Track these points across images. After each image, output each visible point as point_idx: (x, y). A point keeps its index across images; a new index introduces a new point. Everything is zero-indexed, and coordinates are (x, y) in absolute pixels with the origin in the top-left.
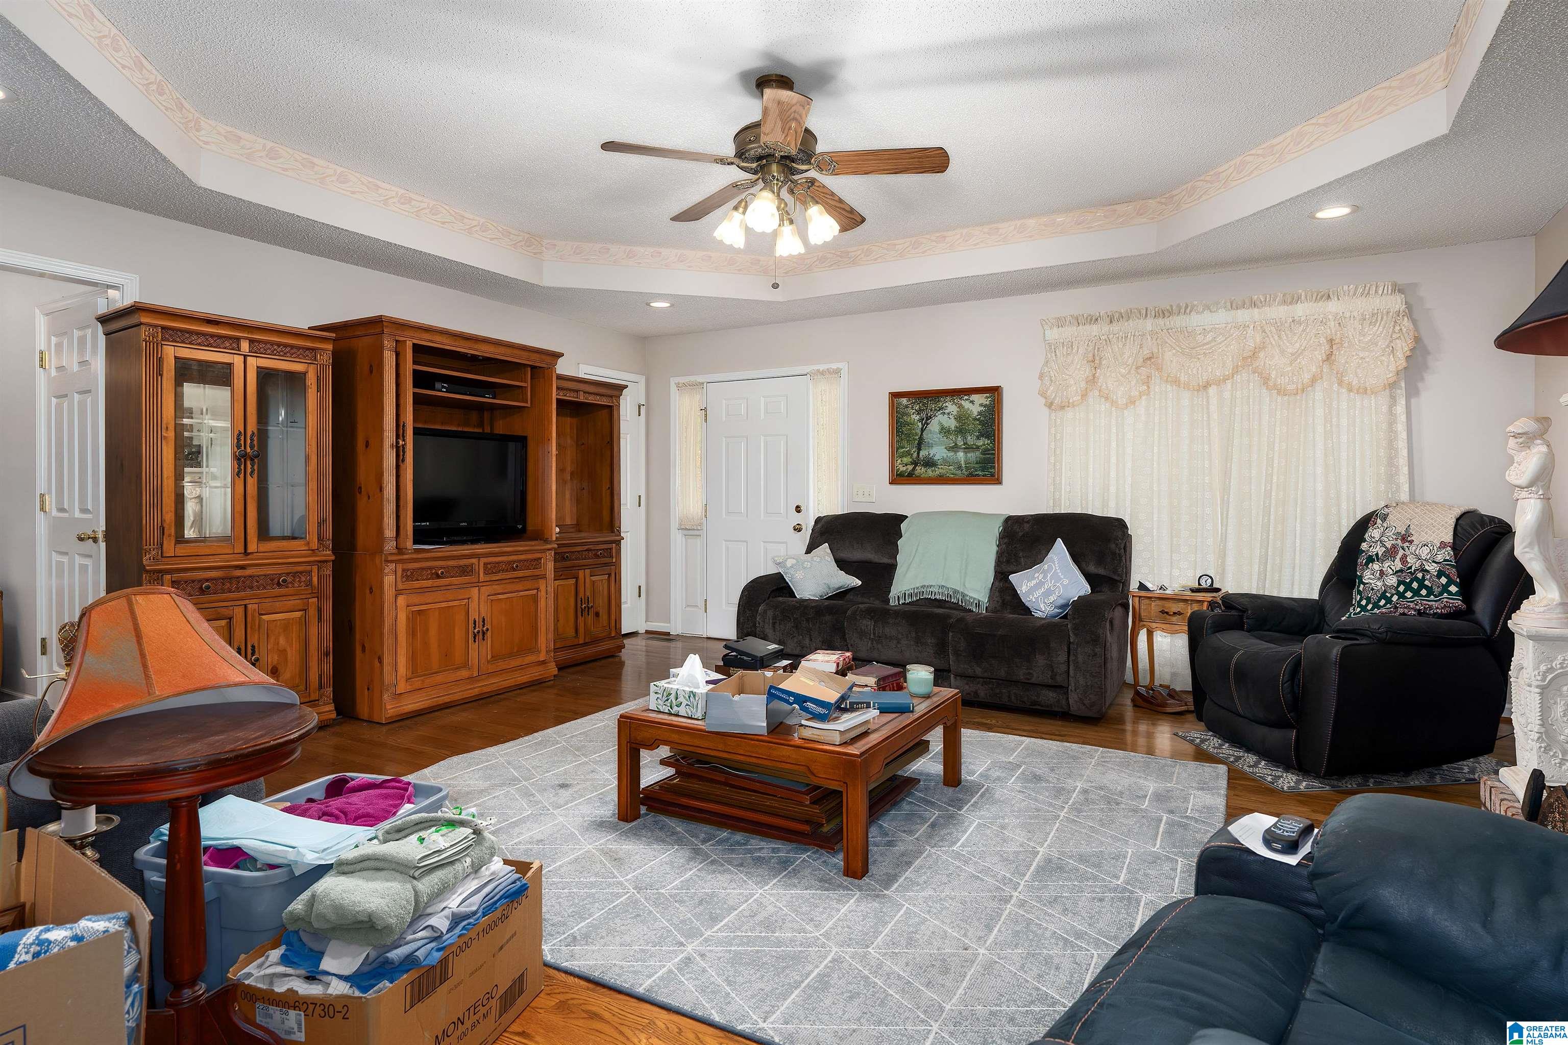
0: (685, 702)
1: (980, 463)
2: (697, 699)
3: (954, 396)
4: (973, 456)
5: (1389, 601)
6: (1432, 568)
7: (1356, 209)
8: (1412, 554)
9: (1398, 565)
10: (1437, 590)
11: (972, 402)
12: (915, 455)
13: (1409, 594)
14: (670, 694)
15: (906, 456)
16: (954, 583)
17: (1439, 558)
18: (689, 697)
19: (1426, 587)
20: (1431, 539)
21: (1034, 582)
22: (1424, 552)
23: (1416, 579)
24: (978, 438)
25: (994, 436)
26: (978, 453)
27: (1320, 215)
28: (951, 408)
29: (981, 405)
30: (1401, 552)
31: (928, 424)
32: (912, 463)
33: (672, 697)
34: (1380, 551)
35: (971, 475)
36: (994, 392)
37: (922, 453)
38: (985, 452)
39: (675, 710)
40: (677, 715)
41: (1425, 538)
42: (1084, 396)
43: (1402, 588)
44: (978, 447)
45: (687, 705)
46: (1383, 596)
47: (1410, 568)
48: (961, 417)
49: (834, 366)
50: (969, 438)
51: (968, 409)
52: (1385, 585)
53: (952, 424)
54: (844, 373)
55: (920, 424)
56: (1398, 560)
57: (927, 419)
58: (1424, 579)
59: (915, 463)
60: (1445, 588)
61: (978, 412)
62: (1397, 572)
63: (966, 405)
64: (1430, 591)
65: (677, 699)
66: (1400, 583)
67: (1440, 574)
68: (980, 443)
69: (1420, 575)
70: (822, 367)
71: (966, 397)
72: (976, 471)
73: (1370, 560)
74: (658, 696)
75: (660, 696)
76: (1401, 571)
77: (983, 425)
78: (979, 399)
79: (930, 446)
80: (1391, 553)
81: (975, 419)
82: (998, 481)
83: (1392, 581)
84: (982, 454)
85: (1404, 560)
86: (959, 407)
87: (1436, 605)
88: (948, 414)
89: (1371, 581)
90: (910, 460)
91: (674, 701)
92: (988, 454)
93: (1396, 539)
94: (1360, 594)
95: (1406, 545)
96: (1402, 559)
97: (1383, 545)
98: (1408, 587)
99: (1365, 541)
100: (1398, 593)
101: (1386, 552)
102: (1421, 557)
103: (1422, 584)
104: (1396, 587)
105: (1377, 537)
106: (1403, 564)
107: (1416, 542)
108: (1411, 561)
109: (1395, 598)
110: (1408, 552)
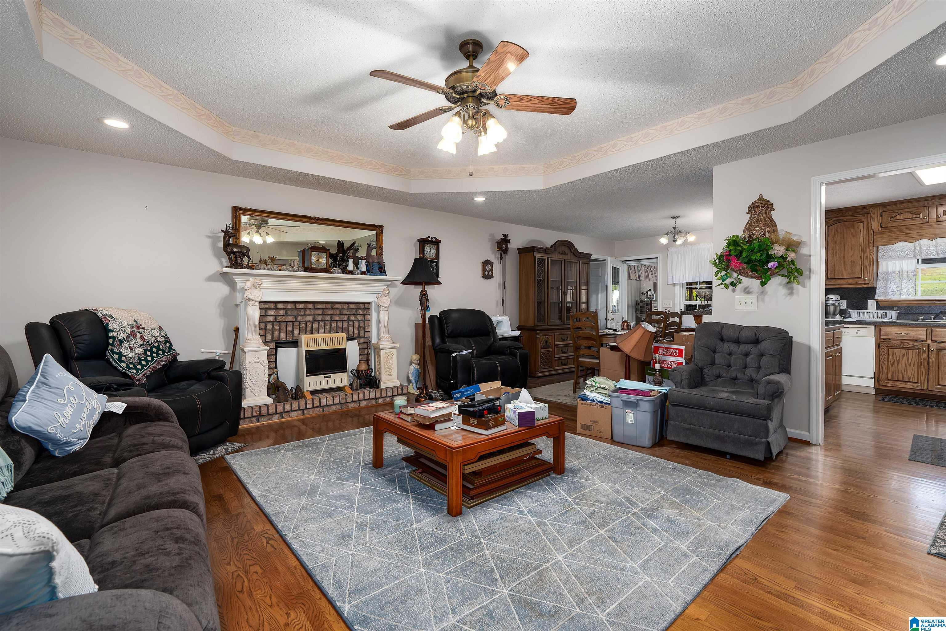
5: (147, 361)
6: (162, 340)
8: (147, 334)
9: (140, 342)
10: (167, 350)
13: (154, 355)
17: (163, 334)
19: (161, 350)
20: (154, 326)
22: (155, 332)
23: (154, 346)
30: (139, 335)
34: (125, 336)
41: (151, 326)
43: (149, 353)
46: (140, 360)
47: (148, 342)
52: (136, 354)
56: (138, 339)
58: (159, 346)
60: (170, 349)
62: (141, 345)
64: (164, 352)
66: (145, 351)
69: (156, 344)
73: (121, 342)
76: (143, 344)
80: (133, 335)
83: (140, 351)
85: (142, 338)
89: (127, 354)
93: (132, 328)
94: (124, 362)
95: (141, 330)
96: (140, 338)
97: (125, 332)
98: (151, 351)
99: (112, 331)
100: (148, 356)
101: (129, 336)
102: (152, 335)
103: (158, 348)
104: (145, 353)
105: (118, 328)
106: (143, 340)
107: (146, 328)
108: (147, 338)
109: (149, 359)
110: (143, 334)
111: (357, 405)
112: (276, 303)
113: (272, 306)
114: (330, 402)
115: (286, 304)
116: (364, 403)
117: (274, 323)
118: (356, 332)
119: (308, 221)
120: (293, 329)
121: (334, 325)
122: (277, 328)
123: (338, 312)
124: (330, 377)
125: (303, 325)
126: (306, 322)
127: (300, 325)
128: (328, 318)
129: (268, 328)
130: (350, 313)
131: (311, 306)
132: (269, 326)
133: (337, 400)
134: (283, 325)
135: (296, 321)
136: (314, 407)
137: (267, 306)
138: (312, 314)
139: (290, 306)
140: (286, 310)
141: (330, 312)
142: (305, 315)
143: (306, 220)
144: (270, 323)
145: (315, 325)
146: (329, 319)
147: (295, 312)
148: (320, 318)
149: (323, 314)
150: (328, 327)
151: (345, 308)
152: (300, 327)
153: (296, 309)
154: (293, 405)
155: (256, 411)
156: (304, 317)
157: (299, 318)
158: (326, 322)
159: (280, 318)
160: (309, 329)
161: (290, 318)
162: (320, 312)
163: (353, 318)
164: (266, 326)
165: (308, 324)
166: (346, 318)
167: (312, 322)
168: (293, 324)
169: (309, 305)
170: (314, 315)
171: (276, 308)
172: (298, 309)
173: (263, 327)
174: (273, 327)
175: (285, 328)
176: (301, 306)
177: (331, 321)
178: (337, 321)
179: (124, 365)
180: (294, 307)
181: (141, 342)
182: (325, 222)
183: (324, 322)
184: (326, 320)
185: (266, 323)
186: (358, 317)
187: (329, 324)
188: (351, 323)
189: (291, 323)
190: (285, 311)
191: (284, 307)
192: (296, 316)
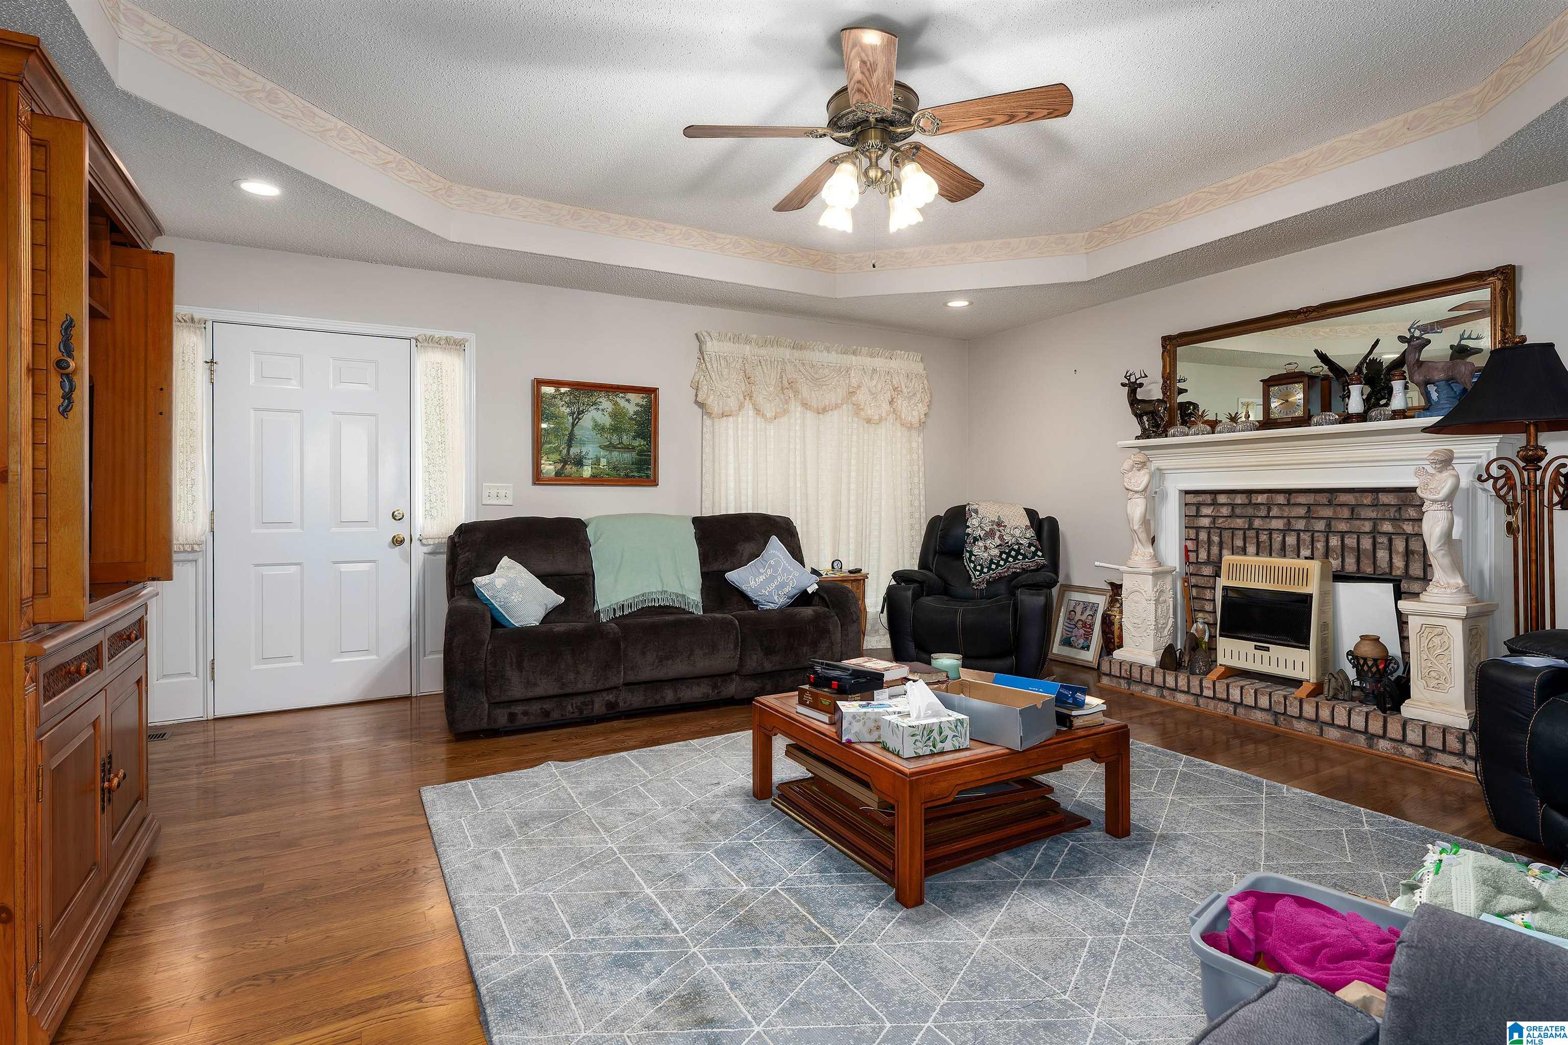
0: (950, 734)
1: (636, 464)
2: (965, 725)
3: (609, 392)
4: (628, 457)
5: (998, 565)
6: (1025, 542)
7: (971, 303)
8: (1007, 534)
9: (997, 542)
10: (1030, 556)
11: (628, 400)
12: (565, 452)
13: (1011, 559)
14: (932, 731)
15: (553, 453)
16: (673, 588)
17: (1028, 535)
18: (956, 727)
19: (1021, 554)
20: (1018, 524)
21: (762, 578)
22: (1017, 533)
23: (1013, 549)
24: (634, 438)
25: (650, 438)
26: (634, 454)
27: (949, 304)
28: (606, 404)
29: (637, 405)
30: (998, 534)
31: (580, 419)
32: (561, 461)
33: (935, 734)
34: (982, 534)
35: (627, 476)
36: (651, 392)
37: (573, 451)
38: (640, 453)
39: (940, 746)
40: (942, 753)
41: (1014, 524)
42: (741, 406)
43: (1004, 556)
44: (634, 448)
45: (954, 736)
46: (991, 562)
47: (1008, 543)
48: (617, 415)
49: (458, 335)
50: (625, 437)
51: (624, 408)
52: (989, 555)
53: (607, 421)
54: (471, 348)
55: (570, 418)
56: (997, 539)
57: (579, 414)
58: (1019, 549)
59: (564, 462)
60: (1035, 554)
61: (635, 412)
62: (998, 546)
63: (622, 403)
64: (1025, 557)
65: (941, 733)
66: (1001, 553)
67: (1030, 545)
68: (636, 443)
69: (1016, 547)
70: (438, 334)
71: (621, 395)
72: (632, 472)
73: (976, 540)
74: (915, 738)
75: (918, 738)
76: (1000, 545)
77: (639, 426)
78: (634, 397)
79: (582, 443)
80: (991, 534)
81: (631, 419)
82: (654, 483)
83: (996, 552)
84: (637, 454)
85: (1001, 537)
86: (614, 405)
87: (1028, 564)
88: (603, 410)
89: (979, 554)
90: (559, 457)
91: (938, 738)
92: (645, 455)
93: (992, 525)
94: (973, 562)
95: (1001, 529)
96: (999, 538)
97: (983, 529)
98: (1009, 555)
99: (969, 527)
100: (1002, 559)
101: (987, 534)
102: (1013, 536)
103: (1018, 552)
104: (1000, 556)
105: (977, 524)
106: (1001, 540)
107: (1008, 526)
108: (1007, 538)
109: (1002, 563)
110: (1003, 533)
111: (1314, 730)
112: (1215, 493)
113: (1208, 498)
114: (1249, 701)
115: (1232, 496)
116: (1332, 734)
117: (1212, 530)
118: (1399, 563)
119: (1290, 320)
120: (1245, 544)
121: (1334, 541)
122: (1216, 539)
123: (1346, 513)
124: (1267, 649)
125: (1264, 537)
126: (1271, 531)
127: (1257, 537)
128: (1320, 525)
129: (1201, 538)
130: (1379, 516)
131: (1281, 499)
132: (1203, 536)
133: (1264, 702)
134: (1227, 535)
135: (1250, 528)
136: (1214, 698)
137: (1200, 498)
138: (1286, 514)
139: (1239, 500)
140: (1233, 506)
141: (1328, 512)
142: (1267, 517)
143: (1285, 320)
144: (1205, 530)
145: (1291, 540)
146: (1323, 528)
147: (1250, 511)
148: (1300, 525)
149: (1308, 517)
150: (1320, 545)
151: (1365, 502)
152: (1258, 540)
153: (1250, 503)
154: (1179, 680)
155: (1126, 671)
156: (1268, 520)
157: (1257, 523)
158: (1316, 534)
159: (1221, 520)
160: (1276, 546)
161: (1240, 523)
162: (1302, 511)
163: (1387, 527)
164: (1197, 535)
165: (1275, 536)
166: (1367, 527)
167: (1285, 532)
168: (1245, 533)
169: (1278, 496)
170: (1288, 518)
171: (1214, 503)
172: (1255, 504)
173: (1193, 536)
174: (1209, 537)
175: (1230, 540)
176: (1261, 499)
177: (1328, 532)
178: (1343, 534)
179: (972, 565)
180: (1246, 501)
181: (999, 542)
182: (1329, 311)
183: (1310, 534)
184: (1317, 529)
185: (1198, 529)
186: (1405, 527)
187: (1323, 539)
188: (1383, 540)
189: (1241, 532)
190: (1230, 508)
191: (1229, 501)
192: (1251, 518)
